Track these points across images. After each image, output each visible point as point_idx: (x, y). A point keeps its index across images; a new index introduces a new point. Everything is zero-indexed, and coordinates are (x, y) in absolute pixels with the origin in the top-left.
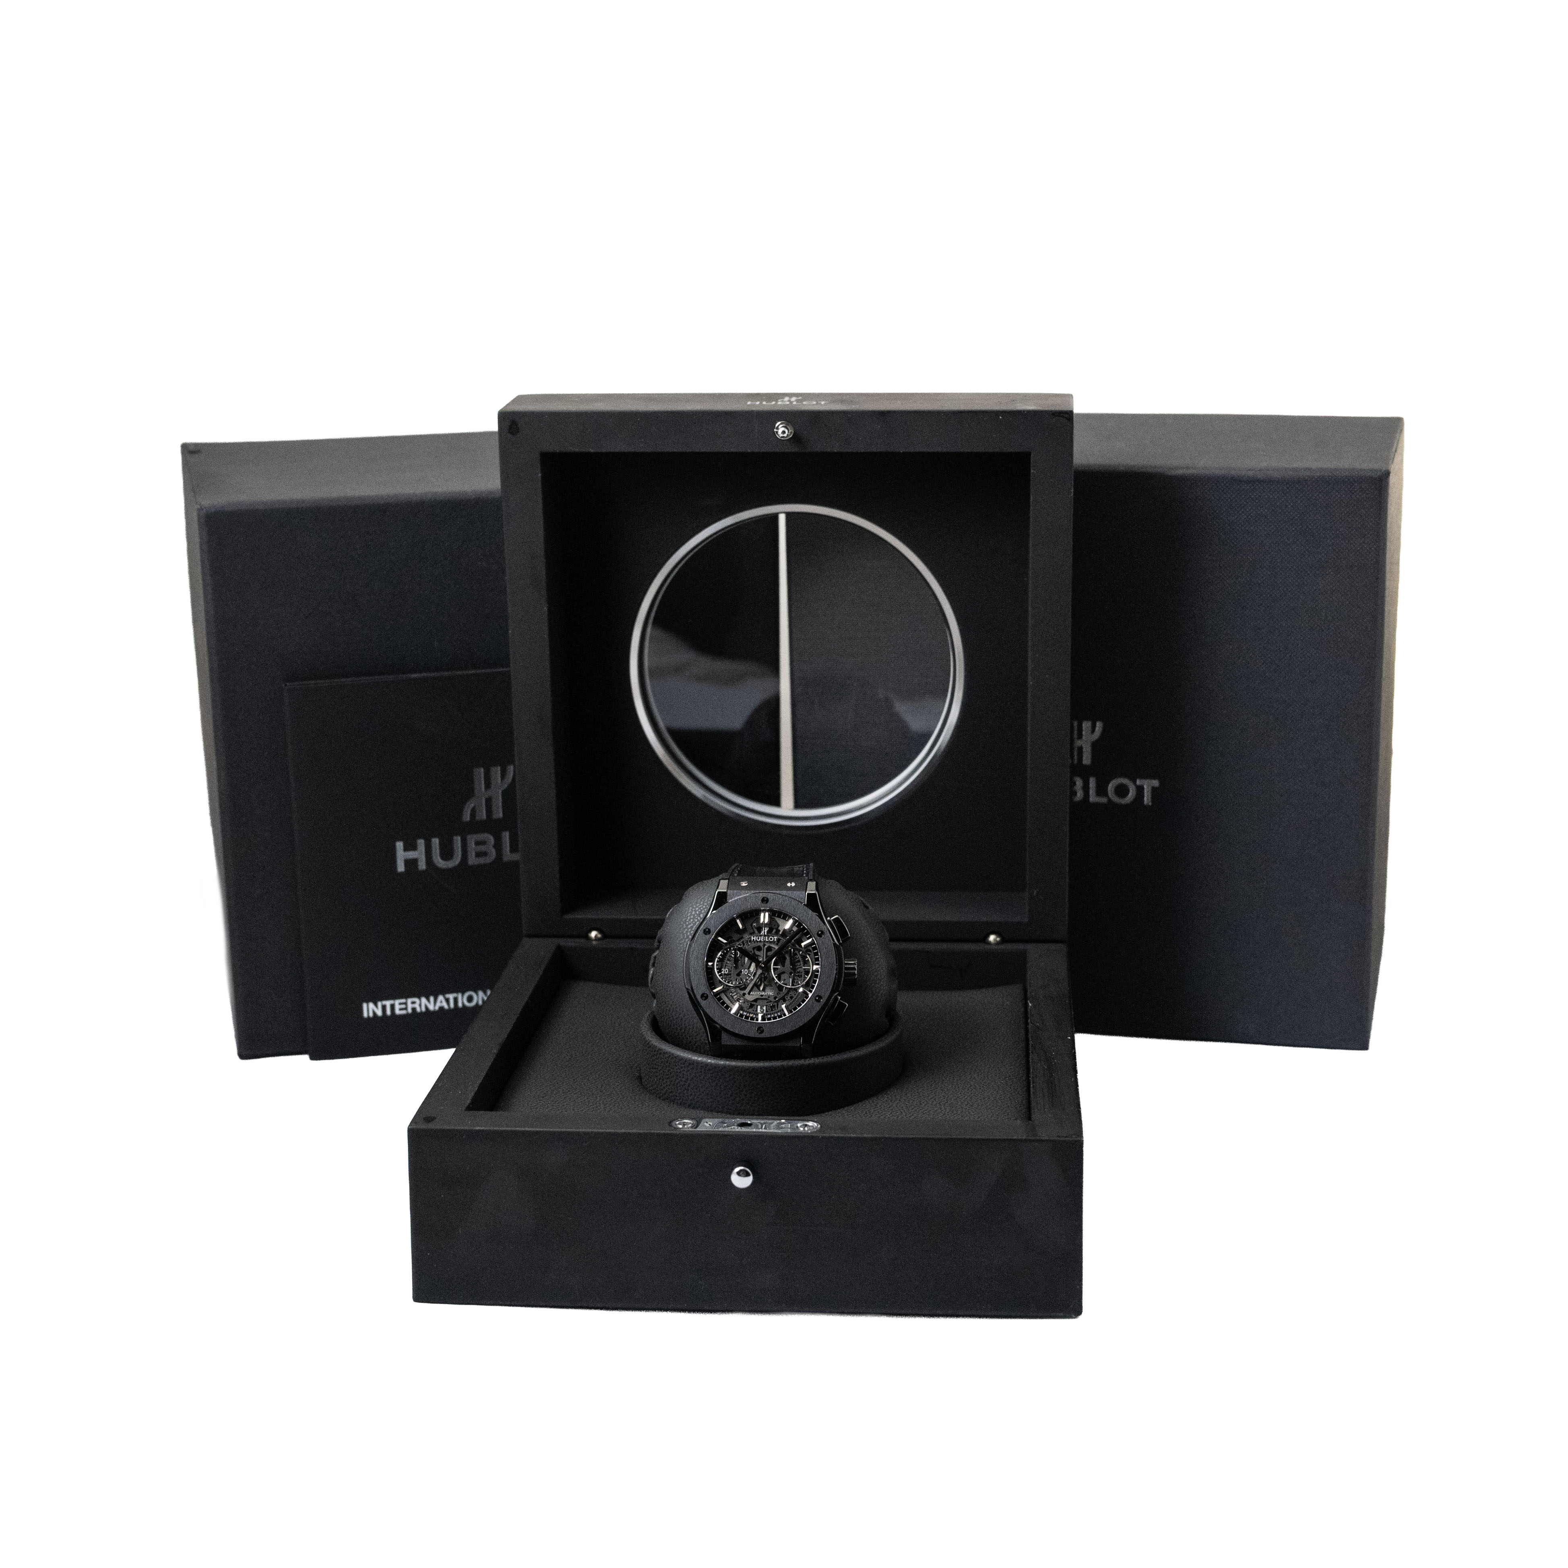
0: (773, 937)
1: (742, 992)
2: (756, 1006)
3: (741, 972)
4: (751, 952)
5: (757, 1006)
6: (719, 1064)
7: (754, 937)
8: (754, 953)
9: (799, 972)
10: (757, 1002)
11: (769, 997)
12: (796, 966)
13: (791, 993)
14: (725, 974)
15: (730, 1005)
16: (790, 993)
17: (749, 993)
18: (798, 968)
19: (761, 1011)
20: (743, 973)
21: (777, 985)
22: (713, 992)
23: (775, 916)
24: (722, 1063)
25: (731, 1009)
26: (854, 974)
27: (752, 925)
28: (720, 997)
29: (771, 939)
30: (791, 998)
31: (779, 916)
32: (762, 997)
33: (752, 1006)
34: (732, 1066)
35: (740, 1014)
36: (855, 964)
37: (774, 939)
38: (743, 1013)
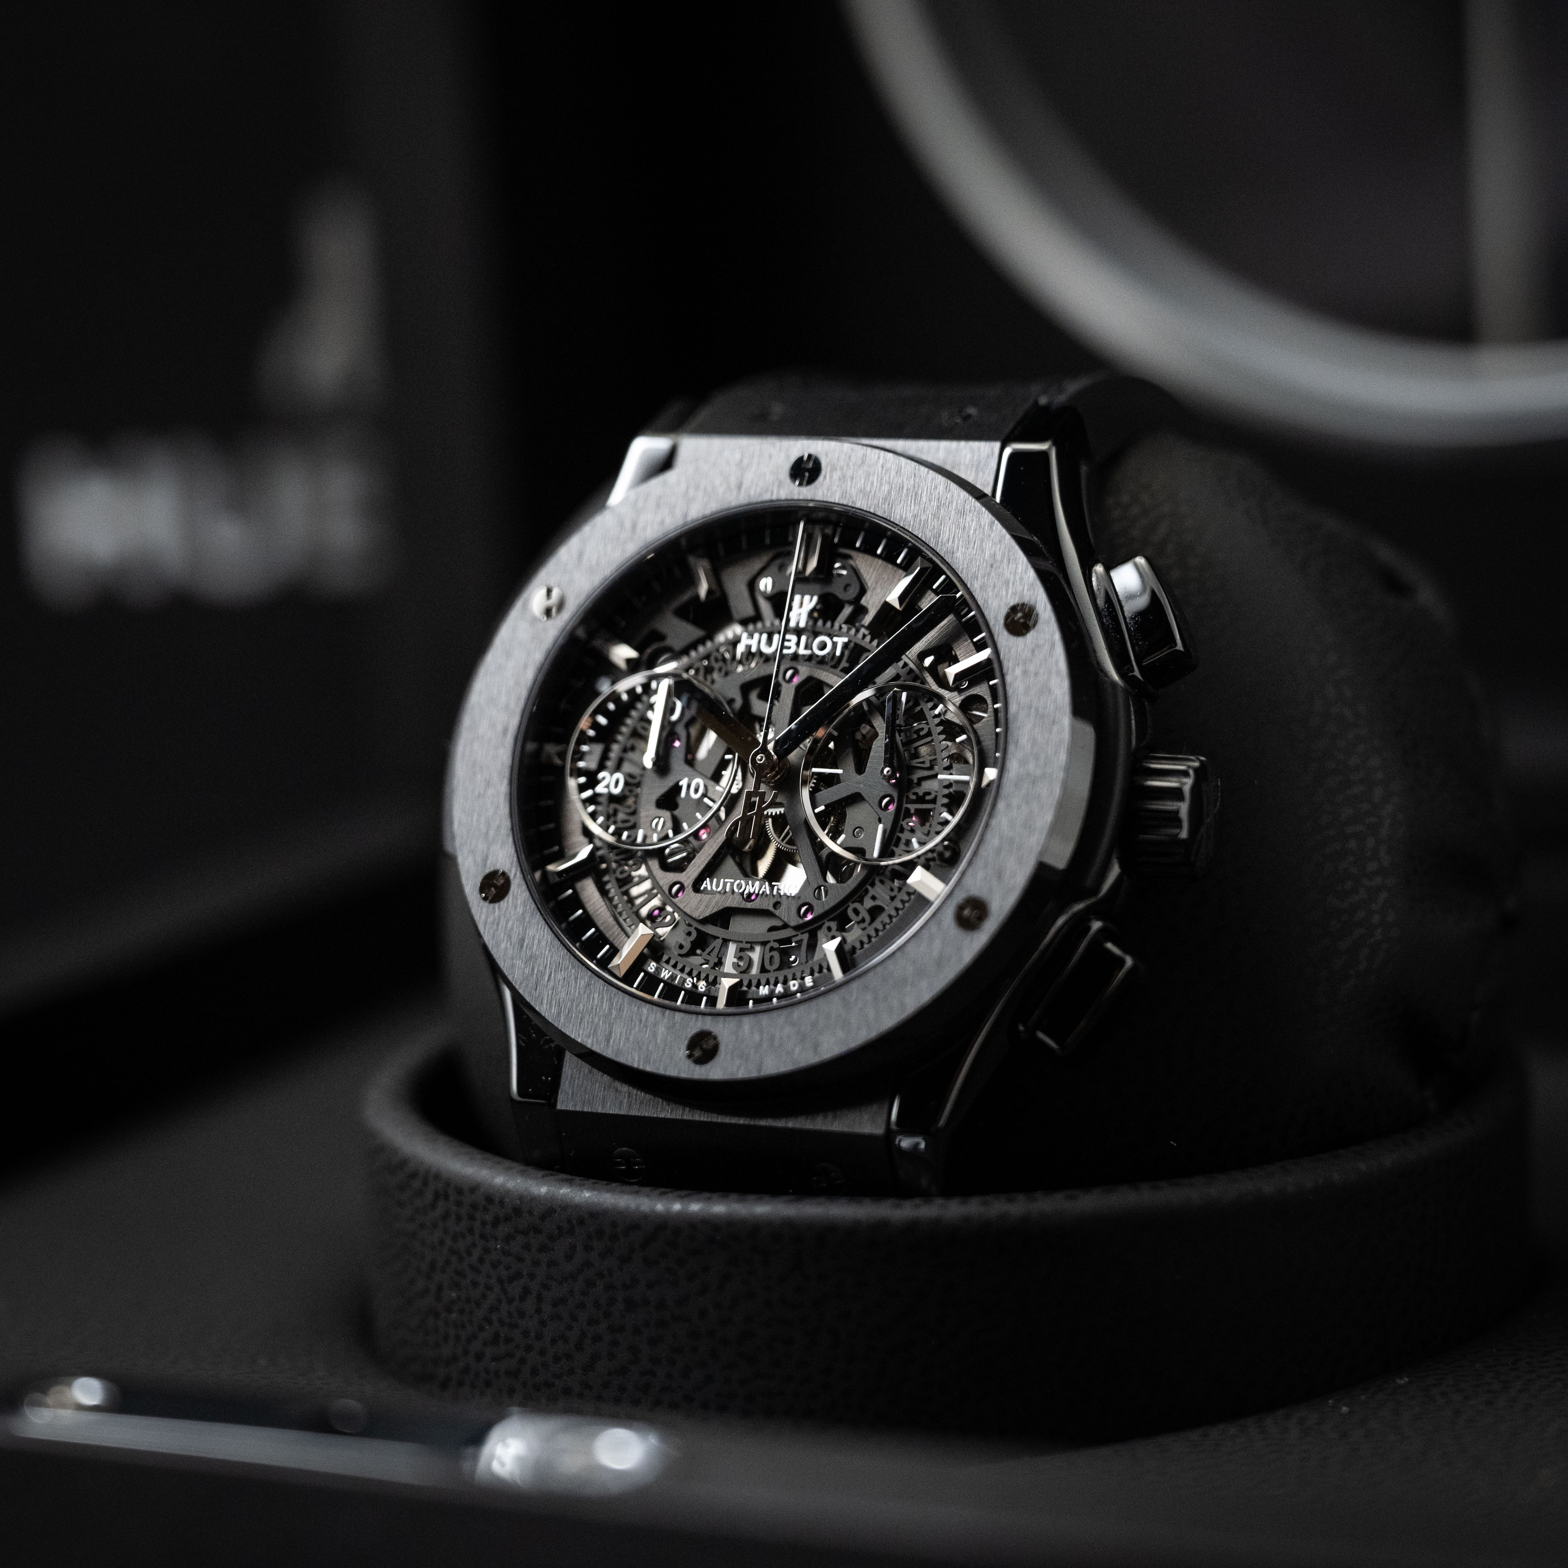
0: (831, 636)
1: (672, 877)
2: (718, 943)
3: (677, 788)
4: (731, 702)
5: (726, 942)
6: (534, 1199)
7: (751, 636)
8: (747, 704)
9: (921, 799)
10: (726, 926)
11: (776, 905)
12: (912, 769)
13: (880, 892)
14: (612, 798)
15: (612, 931)
16: (872, 892)
17: (696, 886)
18: (921, 780)
19: (736, 966)
20: (683, 794)
21: (824, 853)
22: (545, 874)
23: (853, 548)
24: (543, 1190)
25: (614, 951)
26: (1173, 818)
27: (752, 586)
28: (576, 894)
29: (823, 646)
30: (876, 912)
31: (869, 549)
32: (749, 905)
33: (701, 942)
34: (577, 1207)
35: (647, 973)
36: (1185, 774)
37: (835, 645)
38: (659, 970)
